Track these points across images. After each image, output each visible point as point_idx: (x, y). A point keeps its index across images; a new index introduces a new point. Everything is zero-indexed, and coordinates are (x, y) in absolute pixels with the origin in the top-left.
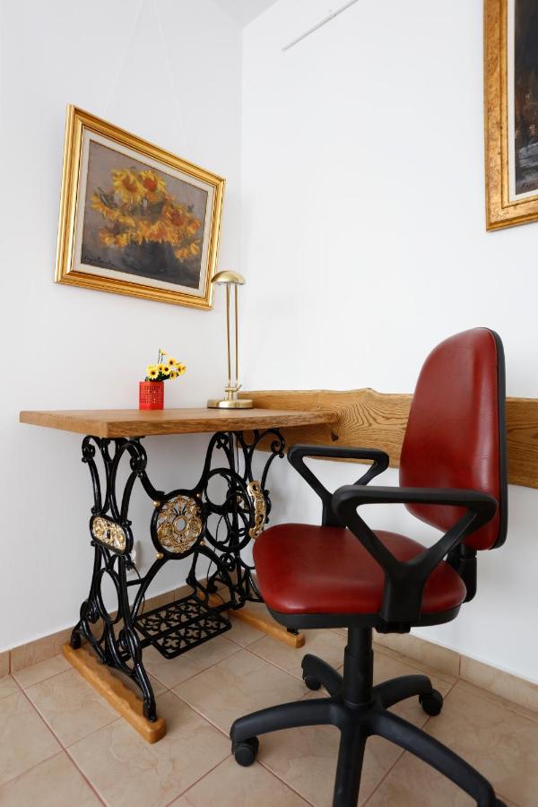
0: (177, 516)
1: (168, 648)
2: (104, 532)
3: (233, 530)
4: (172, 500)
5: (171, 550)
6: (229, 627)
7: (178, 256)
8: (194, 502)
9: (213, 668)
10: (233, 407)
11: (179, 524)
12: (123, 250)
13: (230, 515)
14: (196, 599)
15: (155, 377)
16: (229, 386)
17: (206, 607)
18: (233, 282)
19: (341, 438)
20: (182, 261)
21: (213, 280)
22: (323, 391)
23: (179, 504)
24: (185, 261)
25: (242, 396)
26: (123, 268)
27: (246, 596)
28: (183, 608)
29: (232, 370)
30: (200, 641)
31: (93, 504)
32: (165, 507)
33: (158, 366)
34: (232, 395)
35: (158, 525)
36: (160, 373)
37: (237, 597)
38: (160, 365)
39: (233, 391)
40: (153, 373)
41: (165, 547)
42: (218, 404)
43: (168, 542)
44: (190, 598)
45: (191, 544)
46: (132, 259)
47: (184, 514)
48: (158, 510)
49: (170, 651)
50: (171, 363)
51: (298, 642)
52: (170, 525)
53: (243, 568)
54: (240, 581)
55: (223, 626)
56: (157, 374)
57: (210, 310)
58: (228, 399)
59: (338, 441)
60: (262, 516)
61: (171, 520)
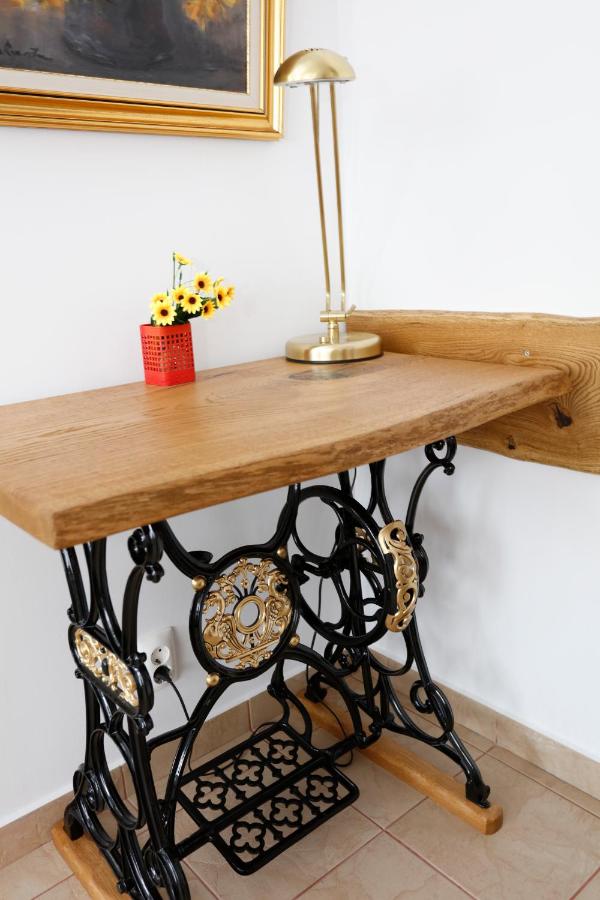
0: (240, 599)
1: (241, 850)
2: (96, 659)
3: (352, 604)
4: (228, 571)
5: (232, 665)
6: (354, 793)
7: (193, 16)
8: (273, 567)
9: (329, 882)
10: (339, 359)
11: (246, 613)
12: (61, 16)
13: (346, 575)
14: (290, 731)
15: (169, 320)
16: (328, 311)
17: (309, 749)
18: (324, 78)
19: (577, 423)
20: (203, 27)
21: (279, 77)
22: (535, 315)
23: (242, 575)
24: (211, 24)
25: (356, 324)
26: (68, 63)
27: (383, 720)
28: (265, 751)
29: (334, 270)
30: (303, 831)
31: (69, 603)
32: (215, 587)
33: (174, 293)
34: (336, 329)
35: (204, 624)
36: (179, 309)
37: (366, 720)
38: (178, 290)
39: (336, 321)
40: (164, 313)
41: (222, 663)
42: (307, 353)
43: (225, 651)
44: (277, 727)
45: (273, 645)
46: (85, 36)
47: (253, 594)
48: (202, 595)
49: (246, 857)
50: (201, 284)
51: (489, 824)
52: (228, 619)
53: (375, 674)
54: (370, 692)
55: (342, 792)
56: (172, 314)
57: (277, 139)
58: (328, 342)
59: (571, 427)
60: (411, 591)
61: (229, 610)
